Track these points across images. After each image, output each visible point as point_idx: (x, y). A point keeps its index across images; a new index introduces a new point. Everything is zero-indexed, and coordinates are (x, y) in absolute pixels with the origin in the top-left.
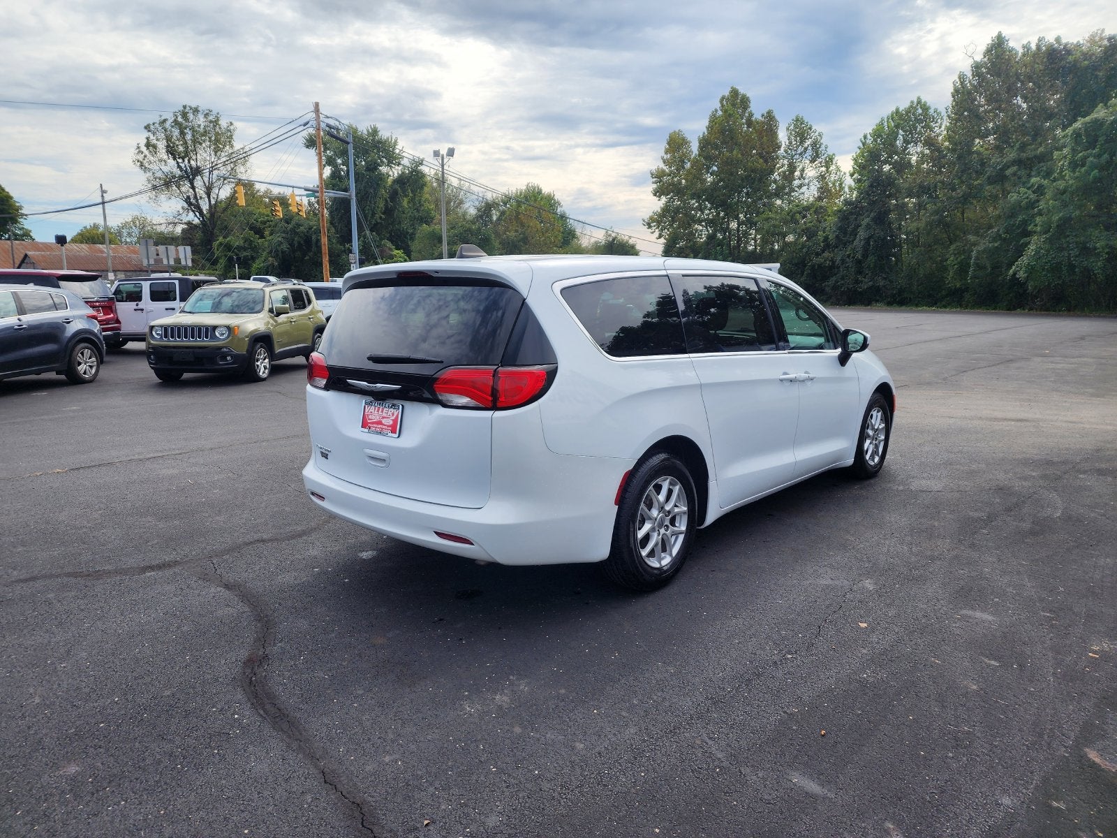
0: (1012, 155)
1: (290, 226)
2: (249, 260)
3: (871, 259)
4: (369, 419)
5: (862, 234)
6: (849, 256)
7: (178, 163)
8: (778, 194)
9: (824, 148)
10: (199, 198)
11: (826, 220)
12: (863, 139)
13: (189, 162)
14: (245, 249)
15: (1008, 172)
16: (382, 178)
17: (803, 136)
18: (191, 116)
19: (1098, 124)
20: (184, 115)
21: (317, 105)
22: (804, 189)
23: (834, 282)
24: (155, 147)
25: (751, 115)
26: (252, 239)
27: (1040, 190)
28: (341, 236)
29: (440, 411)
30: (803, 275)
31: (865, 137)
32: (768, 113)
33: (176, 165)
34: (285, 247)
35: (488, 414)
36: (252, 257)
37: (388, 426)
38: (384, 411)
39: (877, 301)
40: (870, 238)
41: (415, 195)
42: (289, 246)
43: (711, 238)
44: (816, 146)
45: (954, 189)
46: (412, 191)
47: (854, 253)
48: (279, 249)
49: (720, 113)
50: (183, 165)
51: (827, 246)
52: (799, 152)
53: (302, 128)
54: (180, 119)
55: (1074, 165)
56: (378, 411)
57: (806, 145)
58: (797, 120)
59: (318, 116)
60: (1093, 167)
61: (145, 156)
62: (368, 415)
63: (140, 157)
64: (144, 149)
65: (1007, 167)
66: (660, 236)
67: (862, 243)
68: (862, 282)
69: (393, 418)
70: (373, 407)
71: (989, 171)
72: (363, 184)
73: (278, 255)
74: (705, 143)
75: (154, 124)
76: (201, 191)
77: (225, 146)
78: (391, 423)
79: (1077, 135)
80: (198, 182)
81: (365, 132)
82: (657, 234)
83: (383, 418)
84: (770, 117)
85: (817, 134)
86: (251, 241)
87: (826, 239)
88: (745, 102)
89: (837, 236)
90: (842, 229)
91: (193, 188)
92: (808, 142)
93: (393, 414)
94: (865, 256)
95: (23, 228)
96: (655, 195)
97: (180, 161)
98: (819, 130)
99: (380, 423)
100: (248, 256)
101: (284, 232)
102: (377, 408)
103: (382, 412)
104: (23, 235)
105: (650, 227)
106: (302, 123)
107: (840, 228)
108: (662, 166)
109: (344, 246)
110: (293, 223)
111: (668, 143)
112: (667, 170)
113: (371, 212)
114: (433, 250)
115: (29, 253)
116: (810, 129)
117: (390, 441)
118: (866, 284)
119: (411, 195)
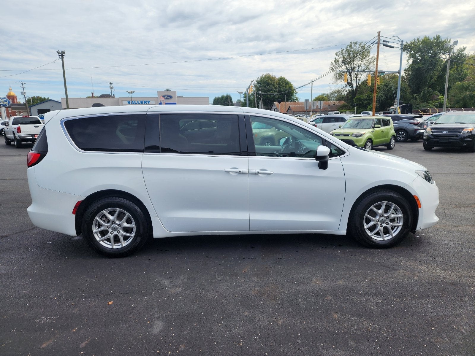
1: (387, 88)
2: (368, 104)
7: (346, 66)
10: (353, 80)
13: (351, 65)
14: (366, 100)
16: (438, 60)
18: (353, 46)
20: (351, 46)
21: (379, 32)
24: (338, 61)
26: (370, 95)
28: (412, 91)
33: (345, 67)
34: (383, 98)
36: (369, 103)
41: (458, 67)
42: (385, 98)
46: (456, 65)
48: (381, 99)
50: (348, 67)
53: (372, 44)
54: (349, 48)
59: (379, 38)
61: (334, 65)
63: (332, 66)
64: (334, 62)
72: (427, 64)
73: (379, 102)
75: (339, 52)
76: (353, 77)
77: (366, 56)
80: (353, 74)
81: (433, 39)
86: (370, 96)
91: (351, 76)
95: (296, 97)
97: (347, 65)
100: (367, 103)
101: (384, 91)
104: (296, 99)
106: (372, 42)
109: (413, 96)
110: (389, 87)
113: (430, 78)
114: (461, 94)
115: (291, 106)
119: (456, 67)
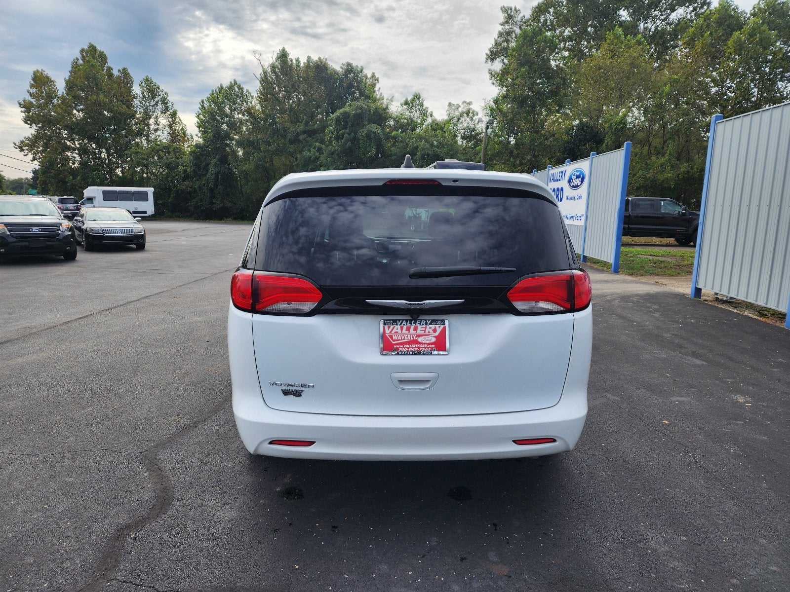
0: (301, 127)
3: (221, 188)
4: (394, 341)
5: (212, 170)
6: (204, 185)
8: (139, 133)
9: (171, 105)
11: (182, 158)
12: (201, 103)
15: (301, 137)
17: (153, 92)
19: (346, 115)
22: (159, 133)
23: (195, 203)
25: (110, 69)
27: (320, 150)
29: (512, 321)
30: (170, 198)
31: (203, 102)
32: (124, 69)
35: (569, 316)
37: (428, 344)
38: (419, 328)
39: (227, 217)
40: (219, 172)
43: (84, 164)
44: (164, 101)
45: (270, 145)
47: (208, 183)
49: (81, 62)
51: (187, 177)
52: (152, 104)
55: (338, 138)
56: (408, 330)
57: (156, 100)
58: (147, 80)
60: (347, 140)
62: (391, 337)
65: (299, 134)
66: (34, 159)
67: (214, 176)
68: (215, 203)
69: (437, 334)
70: (398, 326)
71: (289, 136)
74: (71, 85)
78: (433, 339)
79: (338, 120)
82: (30, 156)
83: (419, 336)
84: (125, 72)
85: (164, 93)
87: (185, 171)
88: (103, 58)
89: (194, 170)
90: (197, 166)
92: (158, 98)
93: (435, 331)
94: (216, 185)
96: (26, 122)
98: (165, 90)
99: (413, 342)
102: (405, 328)
103: (415, 330)
105: (22, 150)
107: (195, 164)
108: (28, 98)
111: (33, 79)
112: (34, 103)
116: (159, 88)
117: (437, 359)
118: (218, 205)
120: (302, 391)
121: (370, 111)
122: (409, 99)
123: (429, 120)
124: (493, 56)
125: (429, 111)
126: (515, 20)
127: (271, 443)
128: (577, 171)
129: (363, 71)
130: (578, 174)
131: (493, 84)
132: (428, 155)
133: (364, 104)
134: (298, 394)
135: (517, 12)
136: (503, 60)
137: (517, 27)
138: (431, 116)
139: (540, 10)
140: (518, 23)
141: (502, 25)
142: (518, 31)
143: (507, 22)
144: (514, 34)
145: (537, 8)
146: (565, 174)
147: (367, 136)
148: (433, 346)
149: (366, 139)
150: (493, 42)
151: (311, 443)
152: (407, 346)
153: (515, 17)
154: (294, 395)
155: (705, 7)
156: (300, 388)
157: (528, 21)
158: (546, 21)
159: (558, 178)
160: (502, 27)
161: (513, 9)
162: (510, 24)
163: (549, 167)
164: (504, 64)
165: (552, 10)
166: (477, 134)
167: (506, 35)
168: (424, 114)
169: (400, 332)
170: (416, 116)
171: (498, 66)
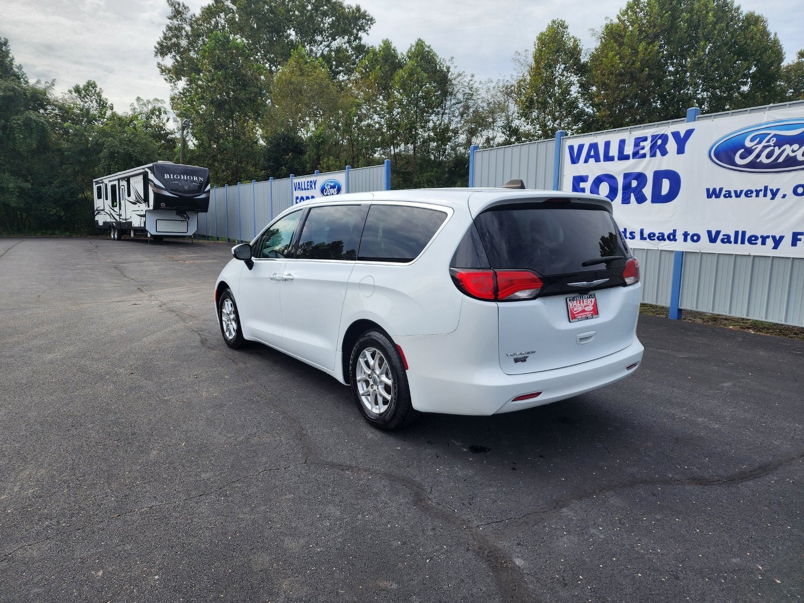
4: (575, 311)
29: (623, 290)
37: (590, 311)
38: (585, 302)
56: (580, 303)
62: (571, 309)
69: (593, 304)
70: (575, 302)
78: (592, 308)
83: (585, 307)
93: (591, 302)
99: (584, 311)
102: (578, 302)
103: (583, 302)
120: (527, 357)
121: (25, 94)
122: (81, 86)
123: (109, 113)
124: (163, 50)
125: (109, 103)
126: (184, 16)
127: (513, 401)
128: (331, 182)
129: (8, 44)
130: (332, 184)
131: (166, 80)
132: (118, 153)
133: (15, 85)
134: (524, 360)
135: (185, 8)
136: (175, 56)
137: (187, 25)
138: (112, 108)
139: (209, 13)
140: (188, 20)
141: (169, 19)
142: (188, 28)
143: (175, 16)
144: (183, 31)
145: (207, 9)
146: (315, 184)
147: (25, 125)
148: (592, 312)
149: (23, 128)
150: (162, 35)
151: (539, 394)
152: (581, 314)
153: (183, 13)
154: (522, 361)
155: (357, 41)
156: (527, 355)
157: (198, 19)
158: (217, 23)
159: (306, 187)
160: (170, 21)
161: (181, 5)
162: (179, 20)
163: (292, 176)
164: (177, 60)
165: (222, 15)
166: (167, 134)
167: (175, 31)
168: (102, 105)
169: (577, 306)
170: (93, 106)
171: (169, 61)
